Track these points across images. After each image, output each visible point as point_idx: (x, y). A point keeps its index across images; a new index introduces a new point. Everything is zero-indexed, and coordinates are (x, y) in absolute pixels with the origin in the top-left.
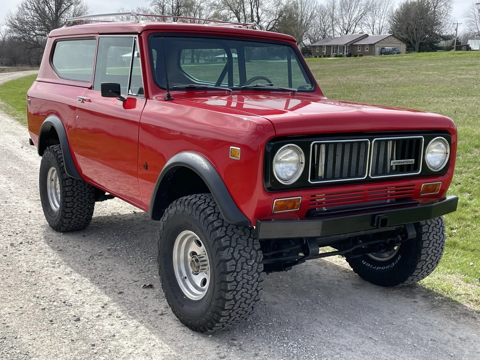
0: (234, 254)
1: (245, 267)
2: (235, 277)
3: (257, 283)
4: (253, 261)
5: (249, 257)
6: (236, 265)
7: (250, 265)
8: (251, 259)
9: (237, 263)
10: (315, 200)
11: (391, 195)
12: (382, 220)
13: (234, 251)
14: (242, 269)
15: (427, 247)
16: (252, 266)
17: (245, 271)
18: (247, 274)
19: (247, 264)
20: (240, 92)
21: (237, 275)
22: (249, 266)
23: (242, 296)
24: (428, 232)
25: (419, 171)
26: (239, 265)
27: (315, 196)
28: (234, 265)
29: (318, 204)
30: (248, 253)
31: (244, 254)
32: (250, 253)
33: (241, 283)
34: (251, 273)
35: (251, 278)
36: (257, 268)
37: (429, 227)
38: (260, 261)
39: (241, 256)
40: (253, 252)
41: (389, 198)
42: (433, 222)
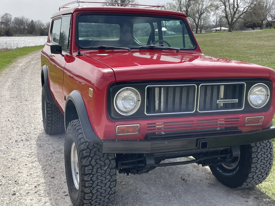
0: (92, 162)
2: (91, 178)
3: (110, 183)
4: (107, 167)
5: (103, 164)
6: (92, 170)
7: (104, 170)
8: (105, 166)
9: (93, 168)
10: (155, 126)
11: (221, 124)
12: (202, 143)
13: (92, 160)
14: (97, 172)
15: (256, 163)
16: (105, 171)
17: (99, 174)
18: (101, 176)
19: (101, 169)
20: (138, 50)
21: (93, 177)
22: (103, 171)
23: (97, 191)
24: (257, 152)
25: (242, 108)
26: (95, 170)
27: (155, 124)
29: (157, 129)
30: (102, 162)
31: (100, 162)
32: (104, 162)
33: (96, 182)
34: (104, 175)
35: (104, 179)
36: (110, 172)
37: (258, 148)
38: (113, 167)
39: (97, 163)
40: (107, 161)
41: (219, 127)
42: (262, 145)
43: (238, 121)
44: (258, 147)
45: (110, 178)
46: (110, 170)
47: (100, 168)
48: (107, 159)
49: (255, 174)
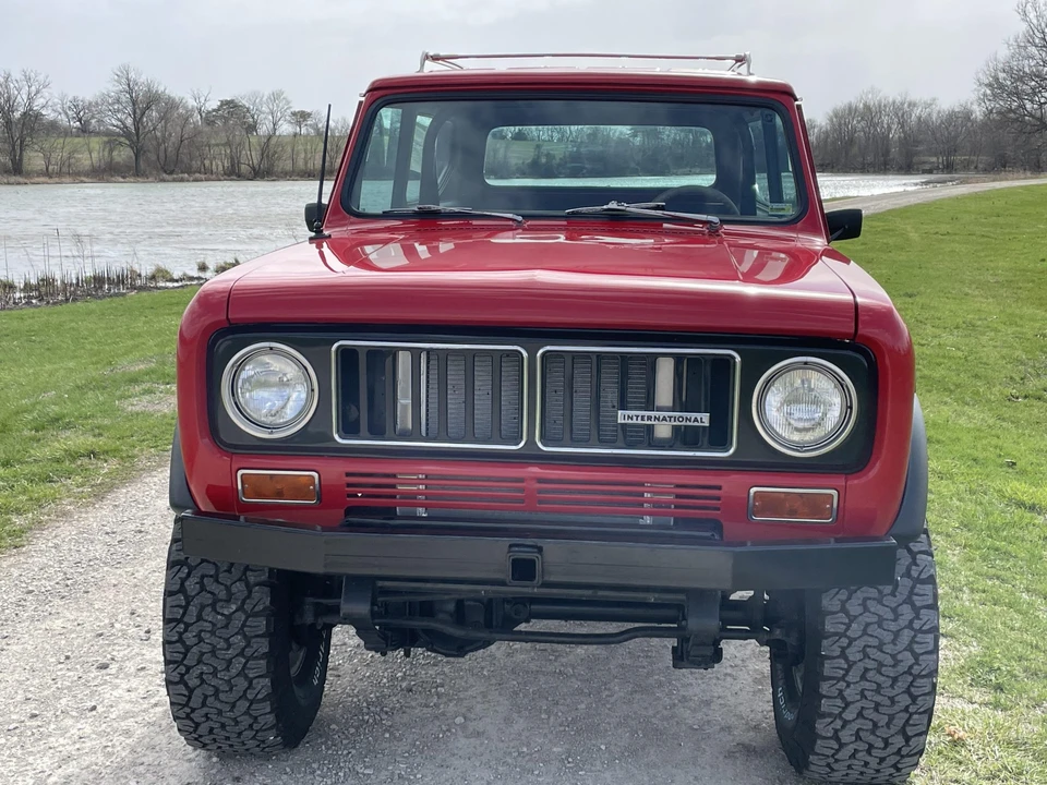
0: (187, 583)
1: (208, 614)
2: (180, 634)
3: (244, 661)
4: (234, 607)
5: (223, 594)
6: (185, 608)
7: (222, 615)
8: (228, 601)
9: (188, 604)
13: (189, 575)
14: (200, 618)
15: (839, 680)
16: (229, 618)
17: (206, 624)
18: (213, 633)
19: (214, 610)
21: (186, 630)
22: (219, 617)
23: (203, 681)
24: (844, 635)
26: (193, 610)
30: (222, 587)
31: (213, 587)
32: (228, 588)
33: (194, 650)
34: (225, 633)
35: (222, 644)
36: (244, 625)
37: (851, 622)
38: (256, 609)
39: (203, 588)
40: (239, 587)
41: (650, 514)
43: (719, 499)
44: (852, 619)
45: (243, 644)
46: (243, 619)
47: (213, 605)
48: (239, 580)
49: (843, 727)
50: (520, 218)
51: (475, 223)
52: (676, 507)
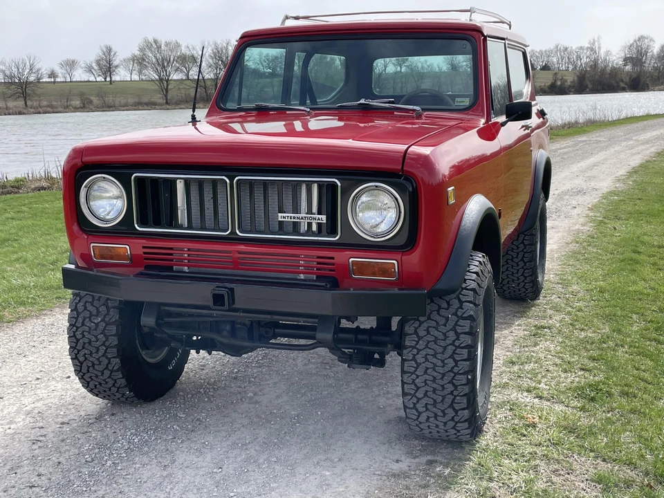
0: (78, 305)
1: (87, 323)
2: (74, 332)
3: (105, 348)
4: (100, 319)
5: (95, 312)
6: (77, 319)
7: (94, 323)
8: (97, 316)
9: (78, 316)
13: (79, 301)
14: (83, 324)
16: (97, 324)
17: (86, 328)
18: (89, 333)
19: (90, 320)
21: (77, 331)
23: (86, 358)
25: (335, 237)
26: (80, 320)
28: (74, 318)
30: (95, 308)
31: (90, 307)
32: (97, 309)
33: (81, 341)
34: (95, 333)
35: (94, 339)
36: (104, 329)
37: (419, 340)
38: (111, 321)
39: (85, 308)
40: (103, 309)
42: (432, 333)
43: (333, 264)
44: (420, 338)
45: (104, 339)
46: (104, 325)
47: (90, 318)
48: (104, 305)
49: (418, 402)
50: (308, 110)
51: (287, 112)
52: (317, 270)
